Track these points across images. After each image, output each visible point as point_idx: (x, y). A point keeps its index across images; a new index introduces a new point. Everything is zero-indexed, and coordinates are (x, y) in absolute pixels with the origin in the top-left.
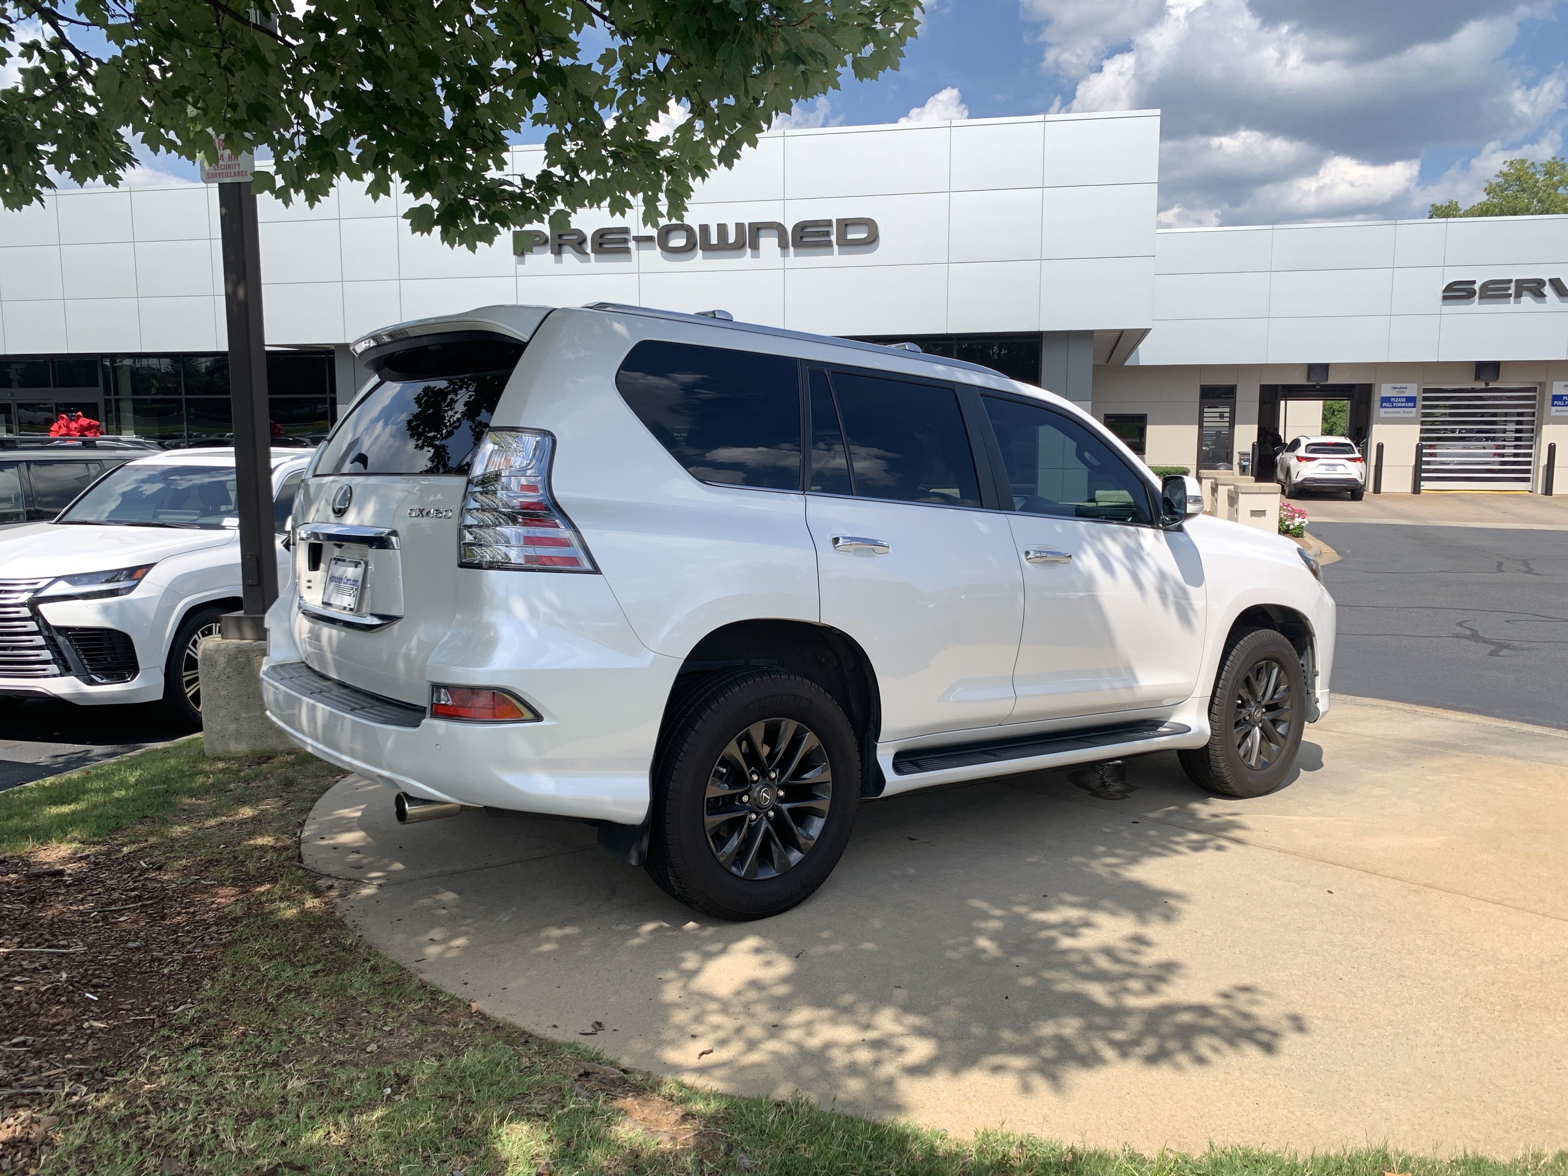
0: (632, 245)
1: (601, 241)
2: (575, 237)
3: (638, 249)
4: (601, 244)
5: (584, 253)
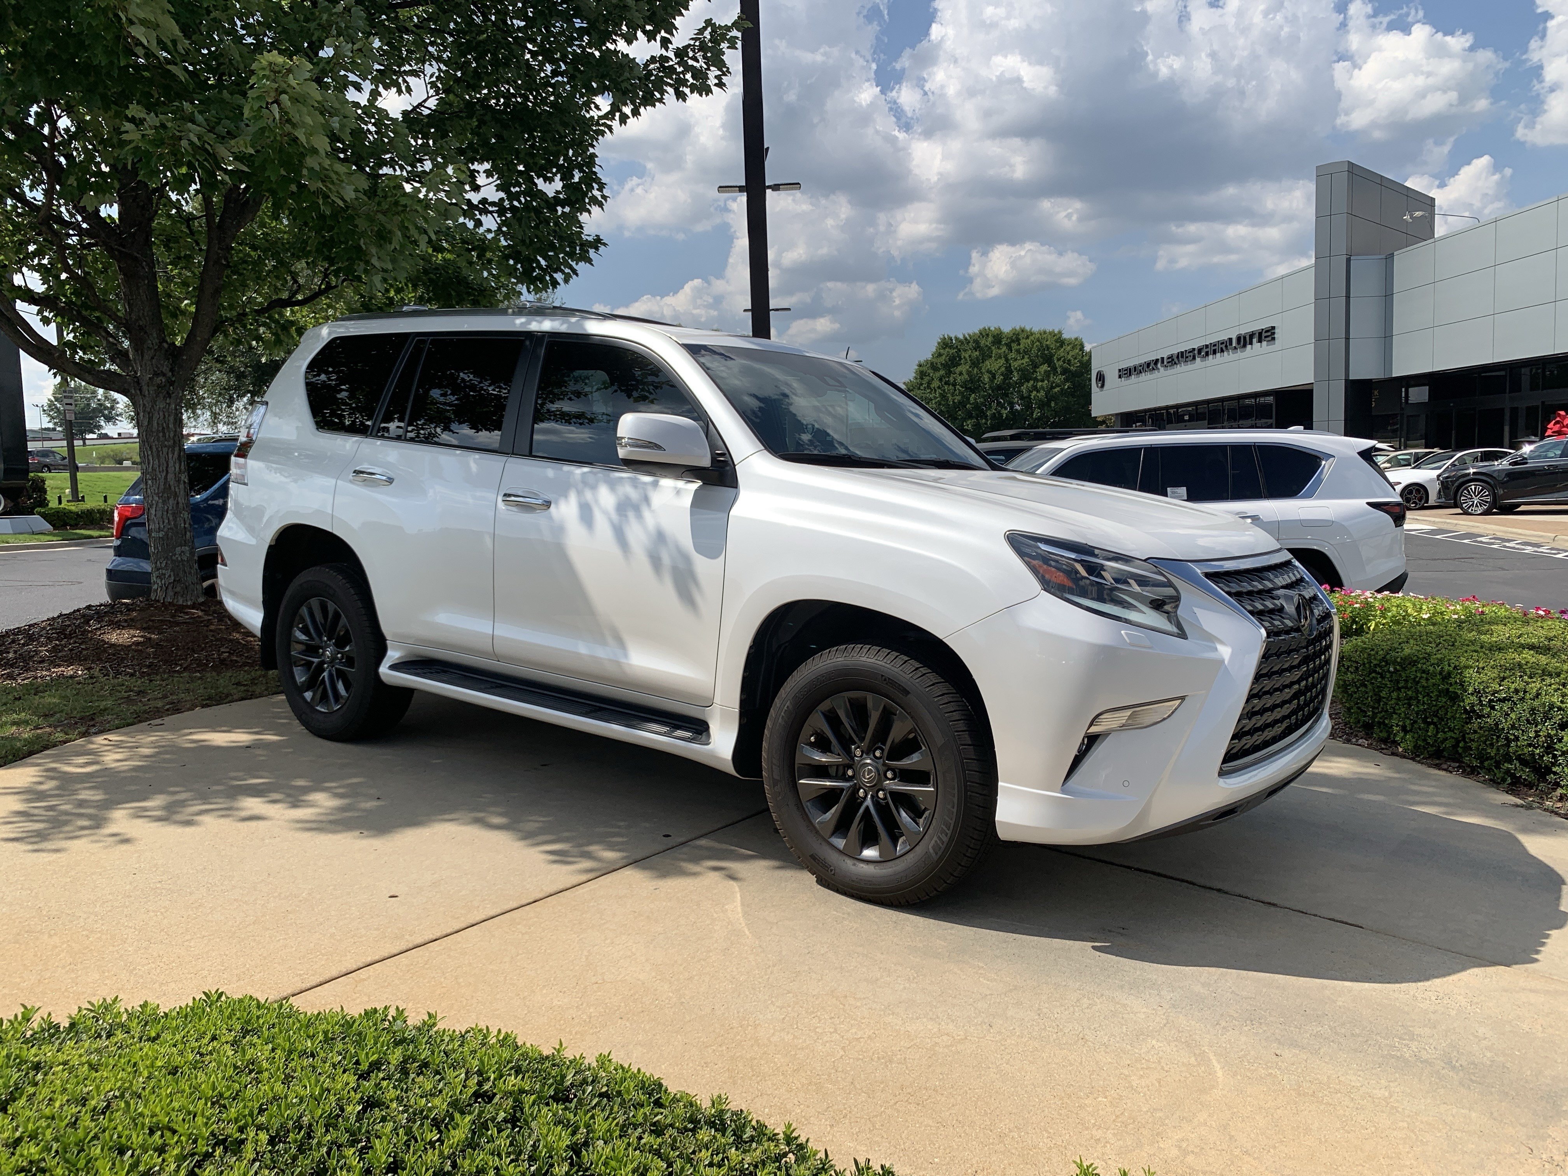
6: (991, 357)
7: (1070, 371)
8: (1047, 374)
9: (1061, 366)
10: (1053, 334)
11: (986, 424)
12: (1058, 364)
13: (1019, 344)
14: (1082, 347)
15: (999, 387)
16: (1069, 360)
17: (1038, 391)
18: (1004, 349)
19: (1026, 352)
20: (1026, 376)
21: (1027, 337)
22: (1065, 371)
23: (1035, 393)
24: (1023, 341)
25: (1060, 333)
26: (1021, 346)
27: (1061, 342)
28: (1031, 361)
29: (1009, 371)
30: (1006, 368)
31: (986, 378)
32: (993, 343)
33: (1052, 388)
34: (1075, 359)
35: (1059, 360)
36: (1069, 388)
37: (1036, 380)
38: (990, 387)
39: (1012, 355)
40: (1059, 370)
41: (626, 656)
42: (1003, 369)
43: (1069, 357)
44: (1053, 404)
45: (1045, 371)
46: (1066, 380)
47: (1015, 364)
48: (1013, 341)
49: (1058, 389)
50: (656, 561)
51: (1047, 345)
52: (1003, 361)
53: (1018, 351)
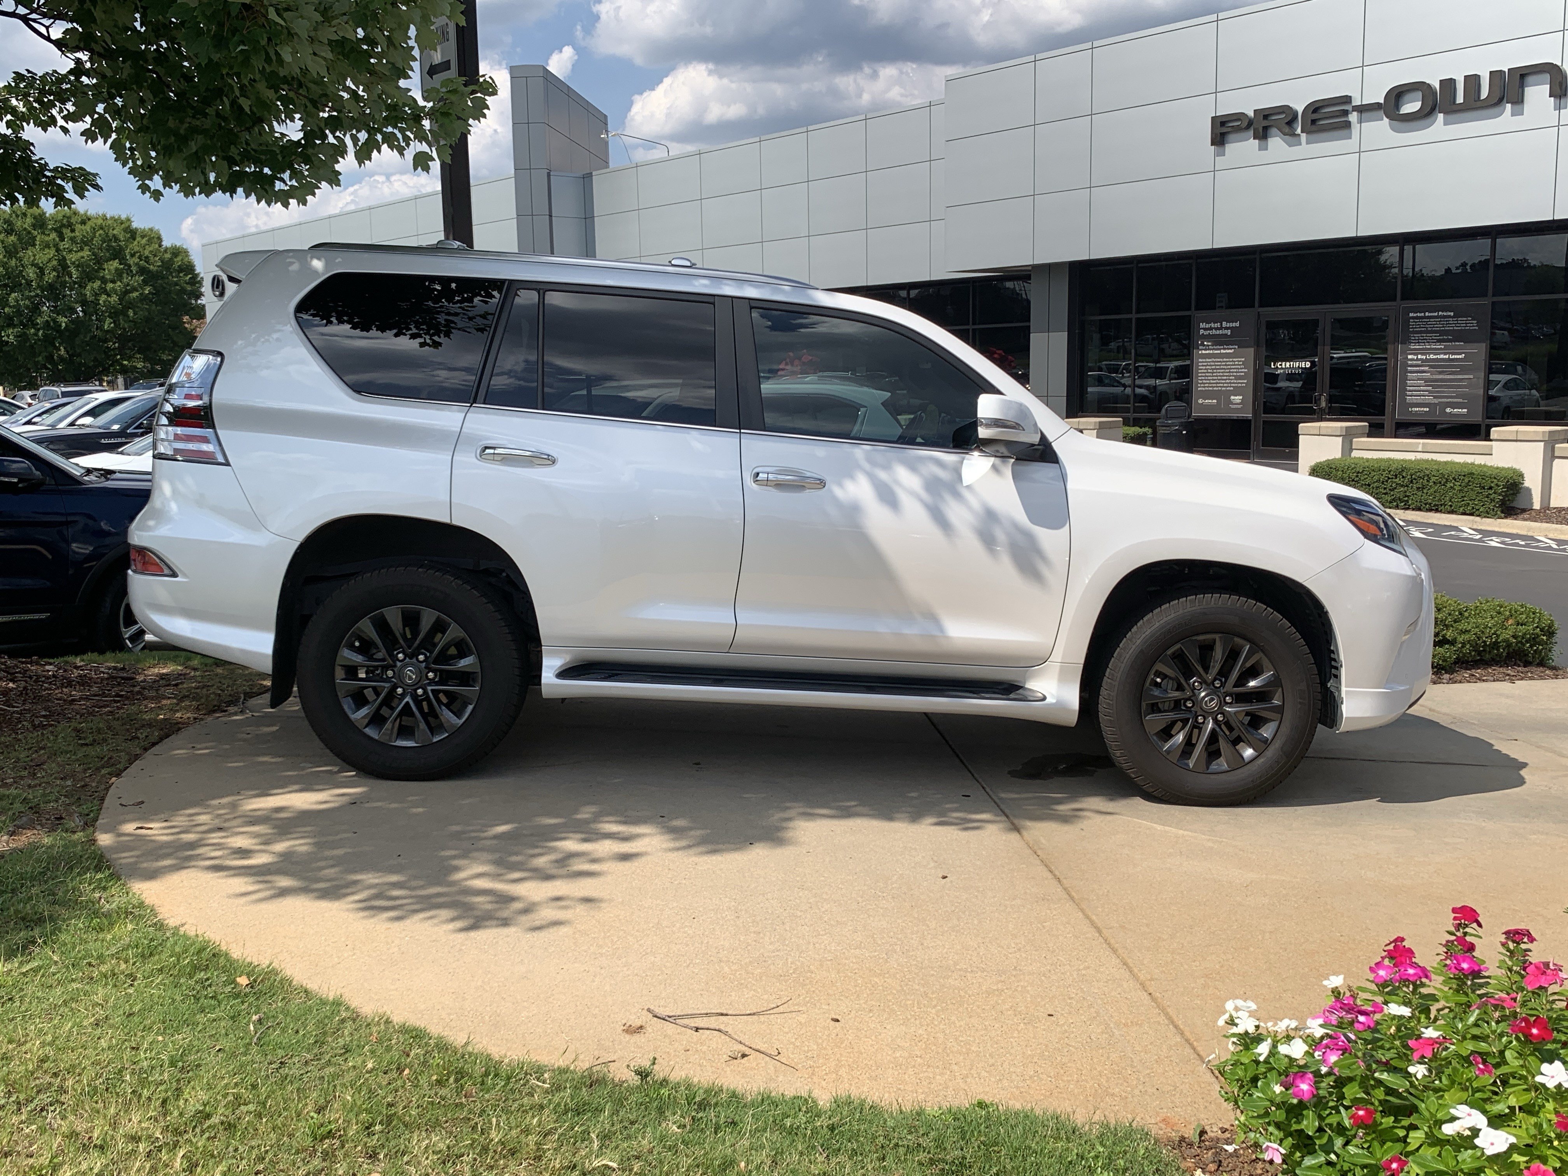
0: (1353, 117)
1: (1315, 116)
2: (1283, 116)
3: (1360, 122)
4: (1314, 122)
5: (1294, 135)
6: (34, 245)
7: (150, 271)
8: (119, 274)
9: (137, 264)
10: (118, 221)
11: (36, 334)
12: (132, 261)
13: (73, 231)
14: (160, 239)
15: (51, 287)
16: (147, 257)
17: (109, 295)
18: (54, 235)
19: (85, 242)
20: (89, 274)
21: (83, 223)
22: (142, 271)
23: (103, 297)
24: (78, 227)
25: (128, 220)
26: (77, 234)
27: (133, 234)
28: (94, 254)
29: (63, 264)
30: (59, 260)
31: (31, 273)
32: (34, 226)
33: (127, 292)
34: (155, 256)
35: (132, 255)
36: (150, 293)
37: (104, 281)
38: (39, 286)
39: (65, 244)
40: (134, 269)
41: (941, 629)
42: (55, 263)
43: (147, 253)
44: (131, 313)
45: (117, 269)
46: (145, 282)
47: (72, 257)
48: (63, 226)
49: (135, 294)
50: (988, 540)
51: (114, 235)
52: (52, 252)
53: (73, 239)
